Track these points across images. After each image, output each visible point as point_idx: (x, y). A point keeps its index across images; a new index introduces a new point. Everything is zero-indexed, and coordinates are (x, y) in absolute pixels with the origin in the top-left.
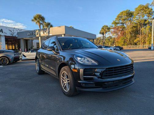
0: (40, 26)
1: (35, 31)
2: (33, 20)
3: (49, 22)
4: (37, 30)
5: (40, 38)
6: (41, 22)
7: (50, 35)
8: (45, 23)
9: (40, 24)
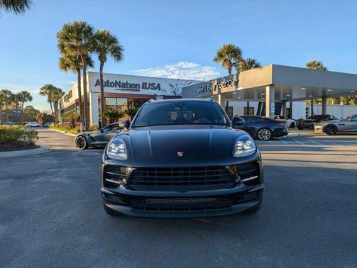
0: (230, 70)
1: (210, 83)
2: (216, 60)
3: (252, 58)
4: (214, 80)
5: (219, 96)
6: (233, 61)
7: (239, 89)
8: (241, 63)
9: (231, 65)
